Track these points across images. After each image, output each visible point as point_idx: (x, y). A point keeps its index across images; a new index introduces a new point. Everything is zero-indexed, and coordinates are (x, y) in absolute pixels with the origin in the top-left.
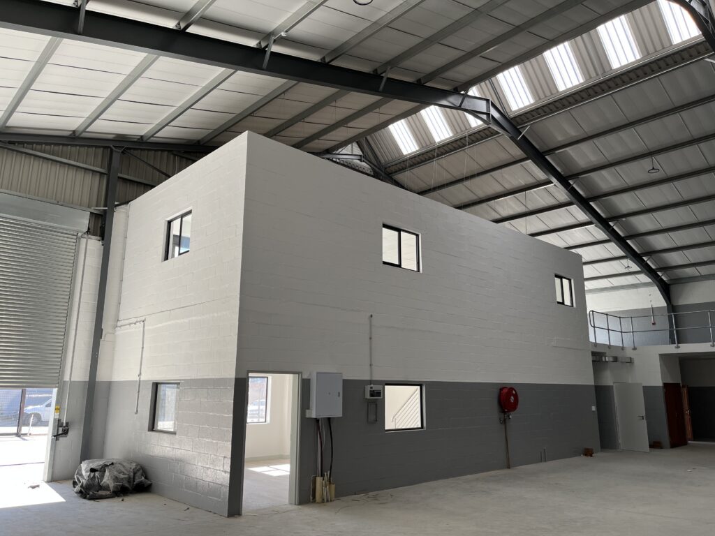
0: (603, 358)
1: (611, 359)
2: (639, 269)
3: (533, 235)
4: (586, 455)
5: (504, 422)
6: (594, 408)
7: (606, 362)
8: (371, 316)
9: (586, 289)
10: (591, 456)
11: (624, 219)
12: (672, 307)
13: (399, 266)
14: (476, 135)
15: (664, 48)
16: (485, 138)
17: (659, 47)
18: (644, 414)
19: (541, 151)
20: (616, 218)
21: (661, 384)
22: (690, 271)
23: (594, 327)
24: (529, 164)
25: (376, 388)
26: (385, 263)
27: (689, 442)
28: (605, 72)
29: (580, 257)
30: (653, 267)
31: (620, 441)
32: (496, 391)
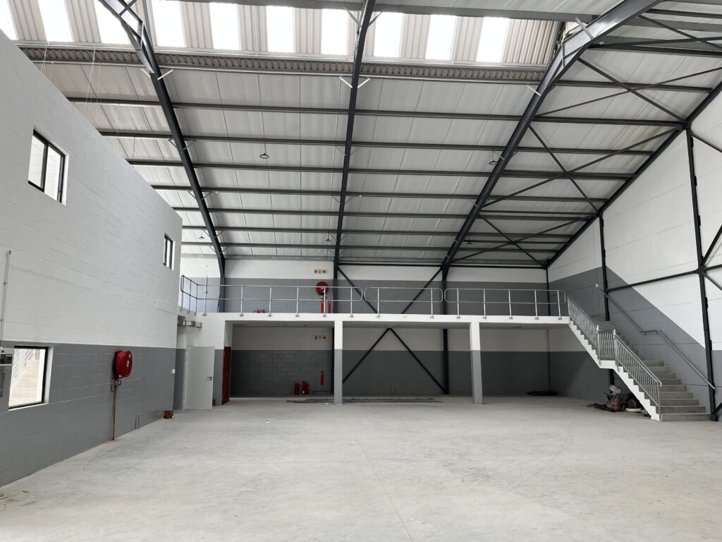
0: (184, 323)
1: (190, 324)
2: (210, 241)
3: (155, 187)
4: (165, 417)
5: (114, 388)
6: (174, 371)
7: (185, 326)
8: (10, 252)
9: (182, 252)
10: (171, 418)
11: (217, 192)
12: (224, 279)
13: (43, 190)
14: (106, 54)
15: (313, 53)
16: (114, 62)
17: (310, 51)
18: (212, 375)
19: (172, 101)
20: (211, 189)
21: (223, 348)
22: (246, 250)
23: (183, 292)
24: (159, 110)
25: (7, 351)
26: (30, 183)
27: (230, 399)
28: (260, 50)
29: (181, 220)
30: (220, 241)
31: (184, 402)
32: (112, 355)
